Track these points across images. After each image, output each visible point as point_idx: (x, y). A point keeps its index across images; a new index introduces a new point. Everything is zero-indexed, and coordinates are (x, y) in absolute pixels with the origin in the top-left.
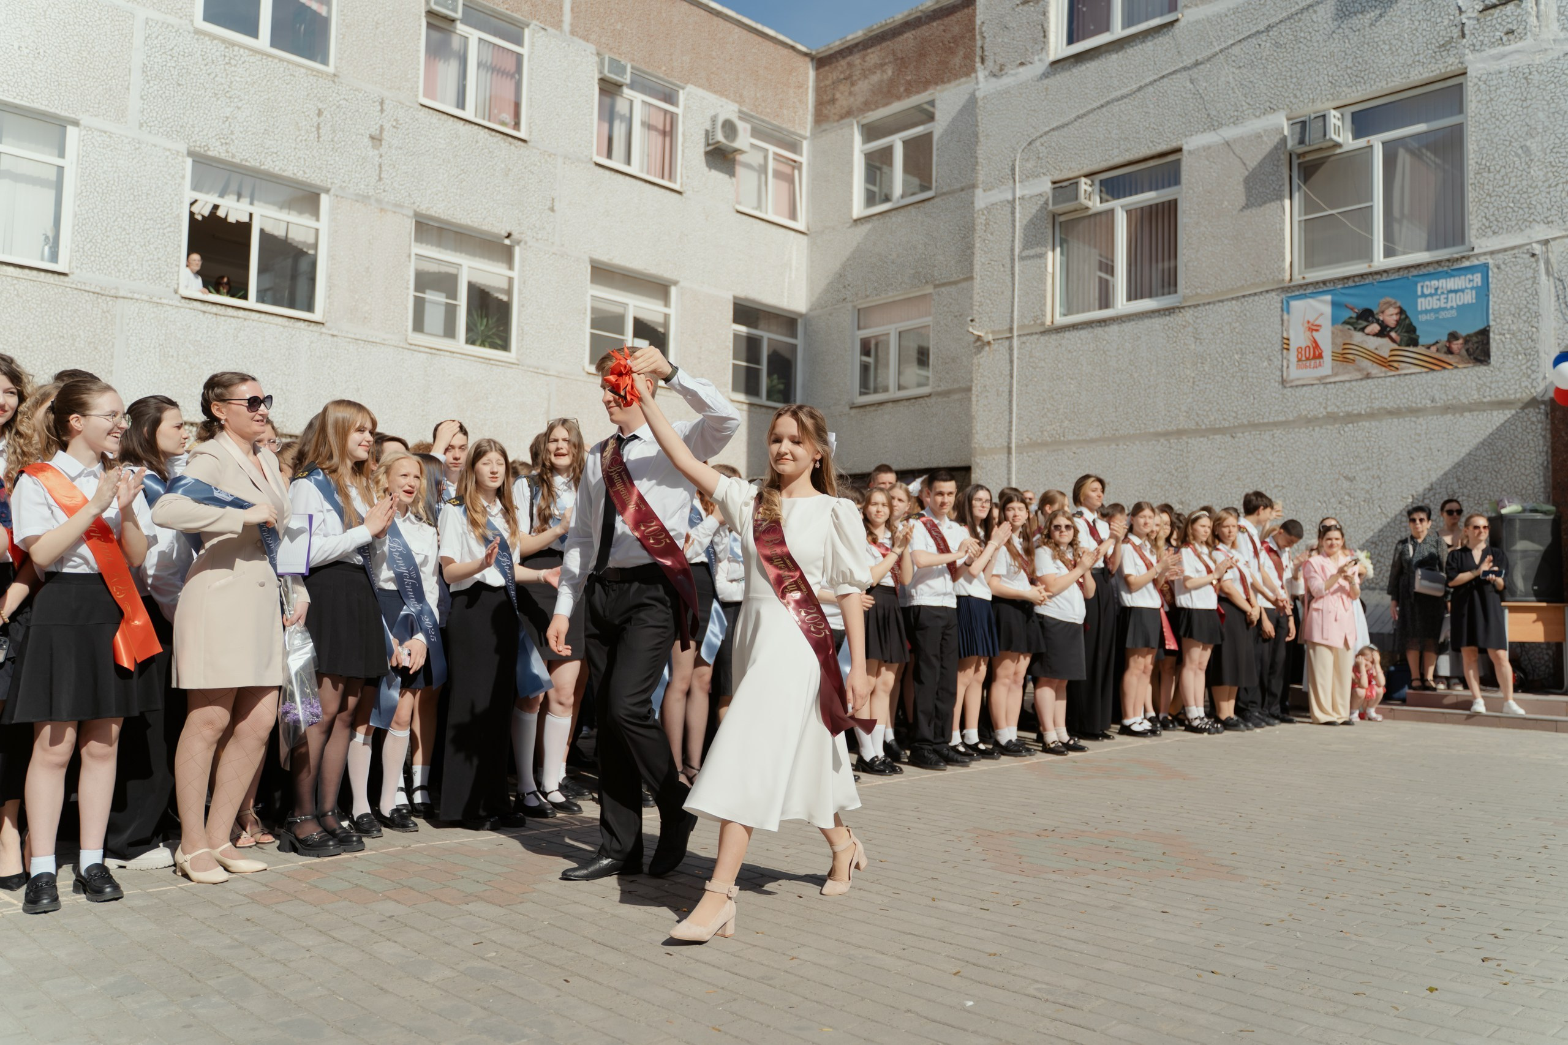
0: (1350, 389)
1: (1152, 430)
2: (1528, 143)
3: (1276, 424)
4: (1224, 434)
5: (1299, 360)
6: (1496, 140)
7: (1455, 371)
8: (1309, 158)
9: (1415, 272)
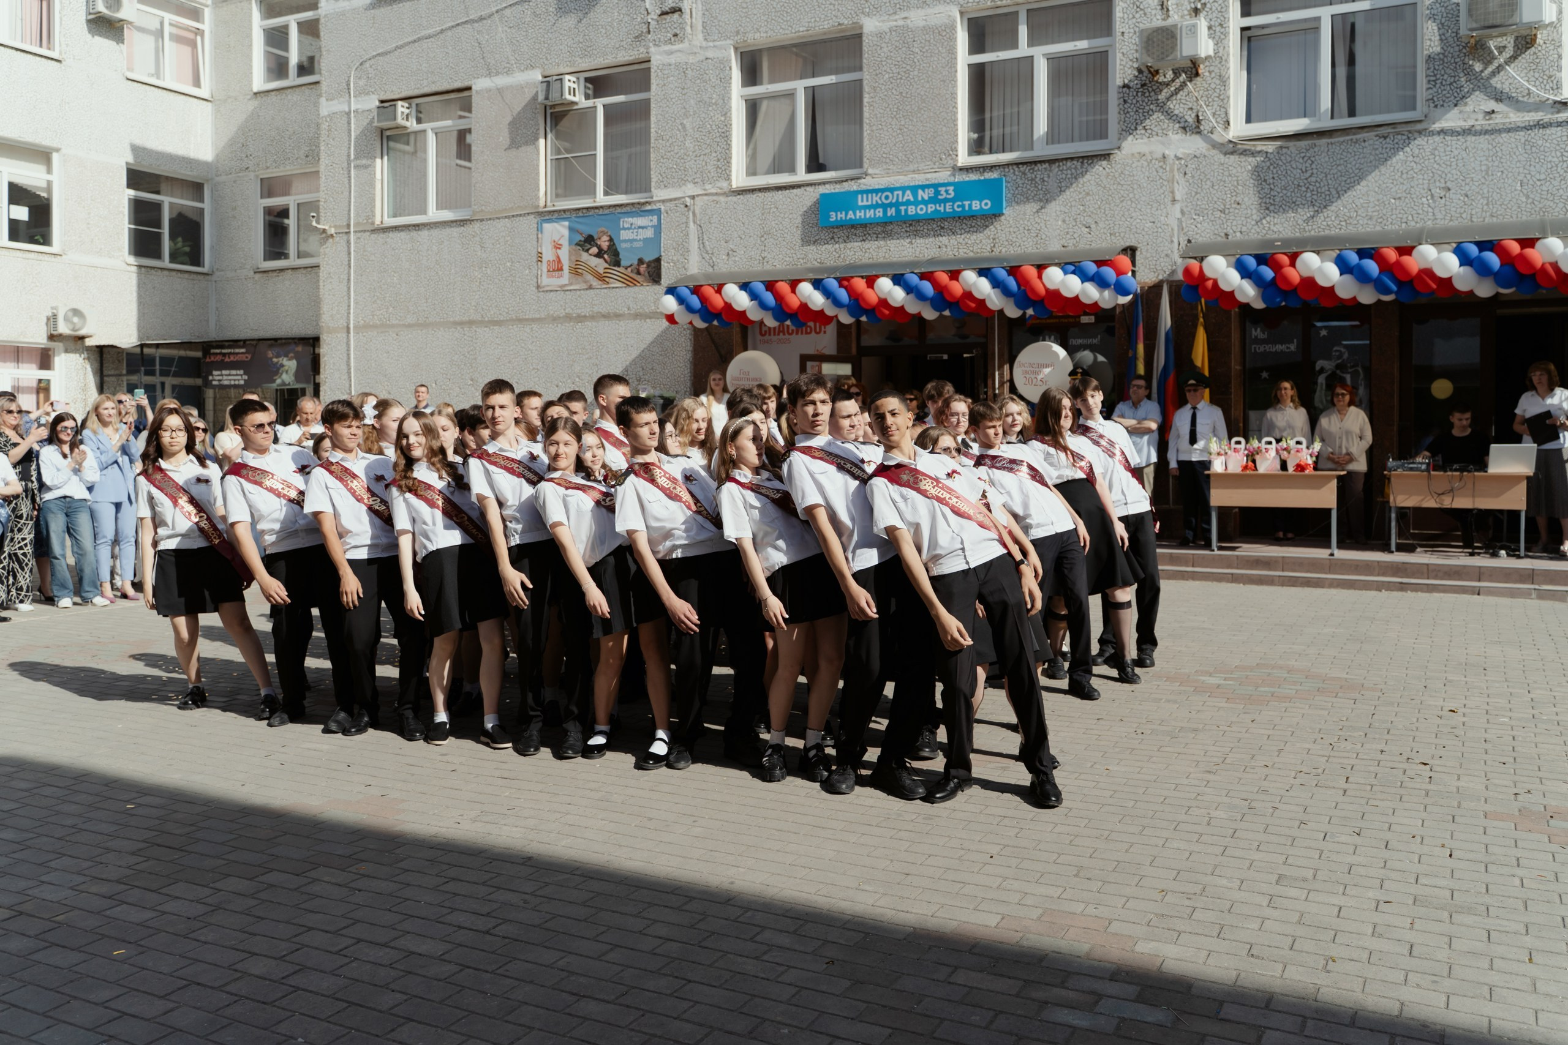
0: (580, 296)
1: (451, 319)
2: (685, 122)
3: (533, 320)
4: (500, 326)
5: (549, 271)
6: (667, 116)
7: (641, 288)
8: (557, 109)
9: (619, 210)
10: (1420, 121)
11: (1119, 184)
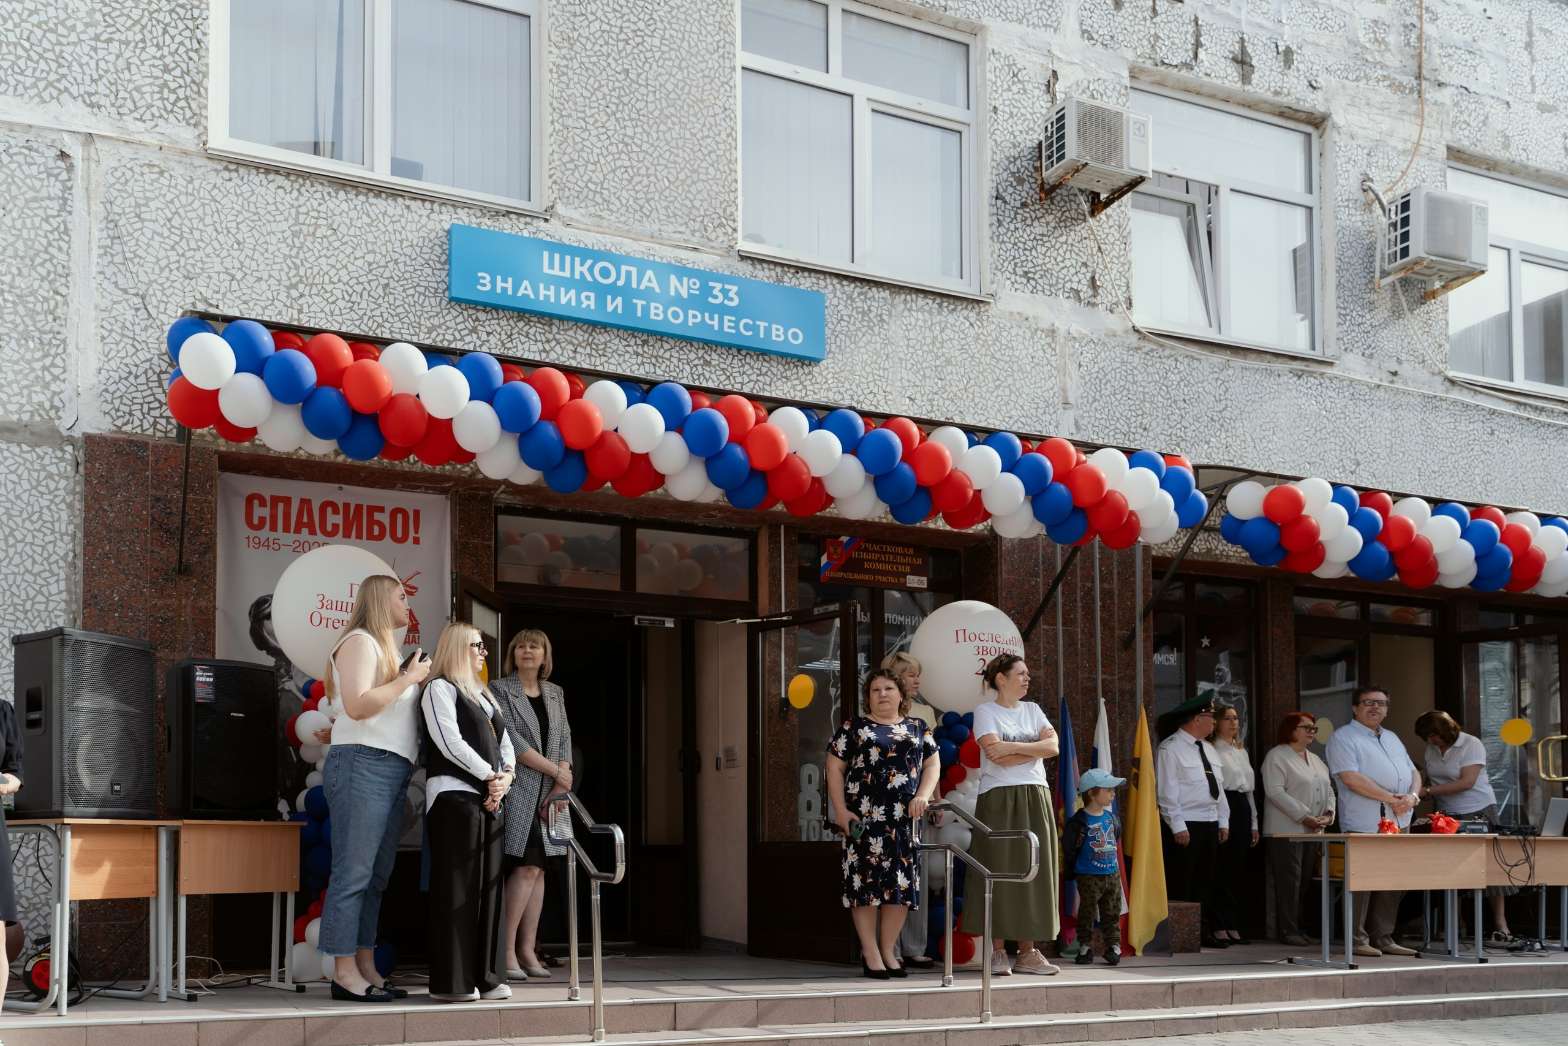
10: (1331, 364)
11: (993, 356)
